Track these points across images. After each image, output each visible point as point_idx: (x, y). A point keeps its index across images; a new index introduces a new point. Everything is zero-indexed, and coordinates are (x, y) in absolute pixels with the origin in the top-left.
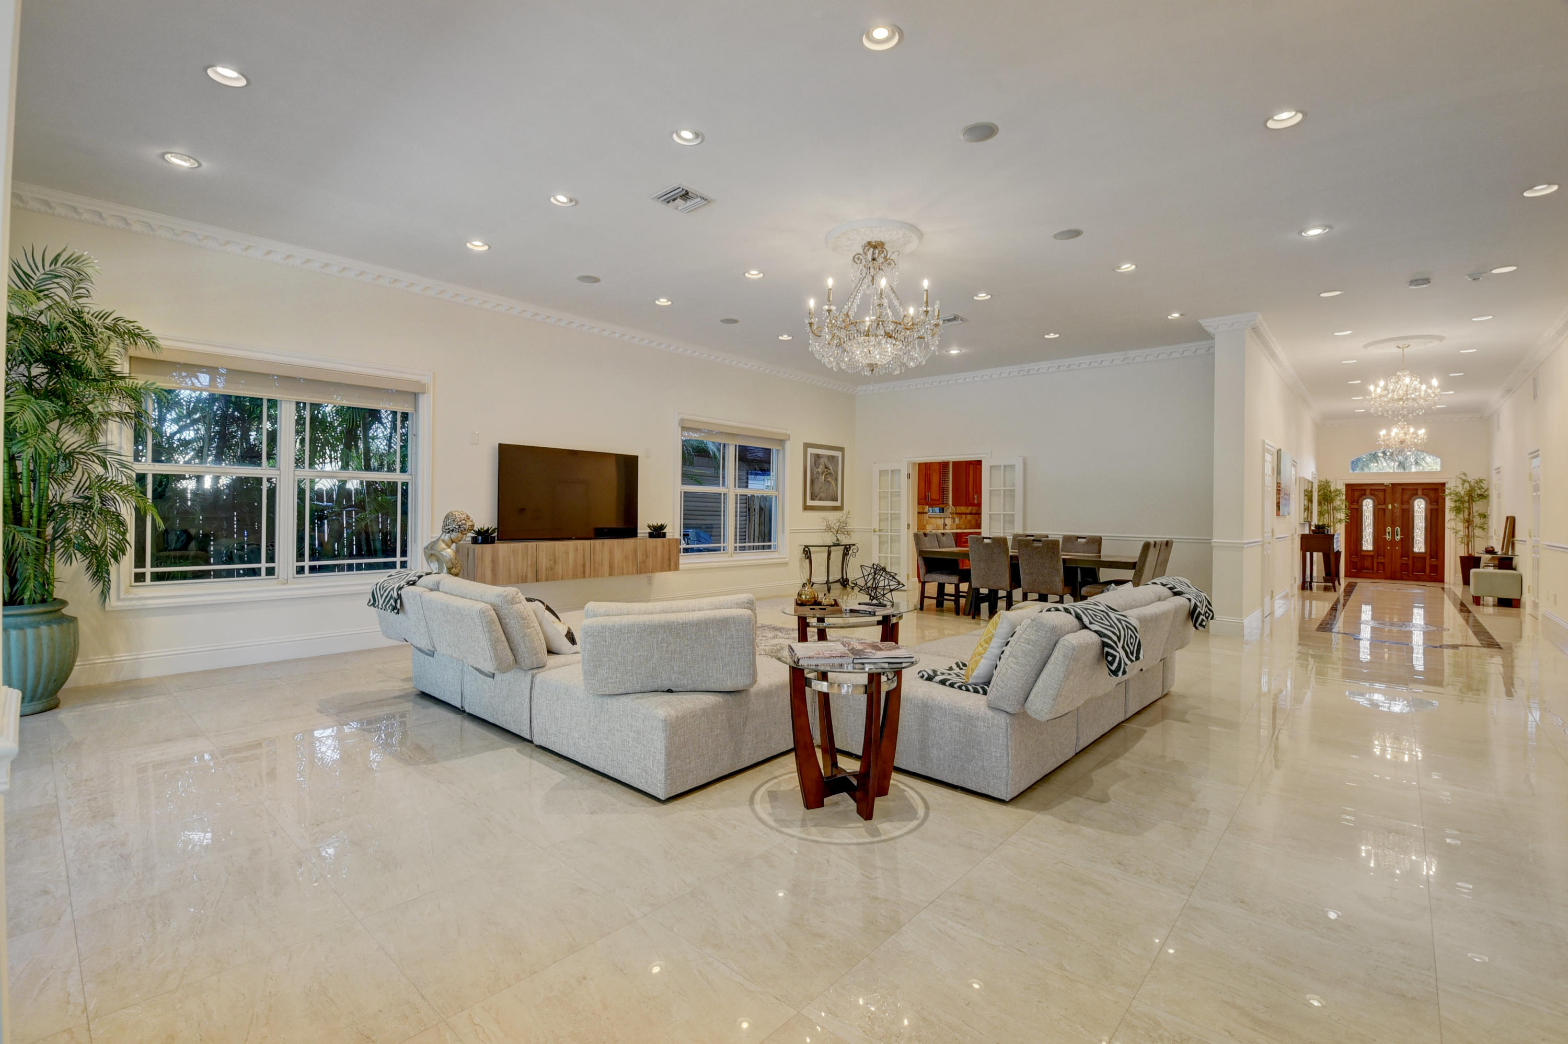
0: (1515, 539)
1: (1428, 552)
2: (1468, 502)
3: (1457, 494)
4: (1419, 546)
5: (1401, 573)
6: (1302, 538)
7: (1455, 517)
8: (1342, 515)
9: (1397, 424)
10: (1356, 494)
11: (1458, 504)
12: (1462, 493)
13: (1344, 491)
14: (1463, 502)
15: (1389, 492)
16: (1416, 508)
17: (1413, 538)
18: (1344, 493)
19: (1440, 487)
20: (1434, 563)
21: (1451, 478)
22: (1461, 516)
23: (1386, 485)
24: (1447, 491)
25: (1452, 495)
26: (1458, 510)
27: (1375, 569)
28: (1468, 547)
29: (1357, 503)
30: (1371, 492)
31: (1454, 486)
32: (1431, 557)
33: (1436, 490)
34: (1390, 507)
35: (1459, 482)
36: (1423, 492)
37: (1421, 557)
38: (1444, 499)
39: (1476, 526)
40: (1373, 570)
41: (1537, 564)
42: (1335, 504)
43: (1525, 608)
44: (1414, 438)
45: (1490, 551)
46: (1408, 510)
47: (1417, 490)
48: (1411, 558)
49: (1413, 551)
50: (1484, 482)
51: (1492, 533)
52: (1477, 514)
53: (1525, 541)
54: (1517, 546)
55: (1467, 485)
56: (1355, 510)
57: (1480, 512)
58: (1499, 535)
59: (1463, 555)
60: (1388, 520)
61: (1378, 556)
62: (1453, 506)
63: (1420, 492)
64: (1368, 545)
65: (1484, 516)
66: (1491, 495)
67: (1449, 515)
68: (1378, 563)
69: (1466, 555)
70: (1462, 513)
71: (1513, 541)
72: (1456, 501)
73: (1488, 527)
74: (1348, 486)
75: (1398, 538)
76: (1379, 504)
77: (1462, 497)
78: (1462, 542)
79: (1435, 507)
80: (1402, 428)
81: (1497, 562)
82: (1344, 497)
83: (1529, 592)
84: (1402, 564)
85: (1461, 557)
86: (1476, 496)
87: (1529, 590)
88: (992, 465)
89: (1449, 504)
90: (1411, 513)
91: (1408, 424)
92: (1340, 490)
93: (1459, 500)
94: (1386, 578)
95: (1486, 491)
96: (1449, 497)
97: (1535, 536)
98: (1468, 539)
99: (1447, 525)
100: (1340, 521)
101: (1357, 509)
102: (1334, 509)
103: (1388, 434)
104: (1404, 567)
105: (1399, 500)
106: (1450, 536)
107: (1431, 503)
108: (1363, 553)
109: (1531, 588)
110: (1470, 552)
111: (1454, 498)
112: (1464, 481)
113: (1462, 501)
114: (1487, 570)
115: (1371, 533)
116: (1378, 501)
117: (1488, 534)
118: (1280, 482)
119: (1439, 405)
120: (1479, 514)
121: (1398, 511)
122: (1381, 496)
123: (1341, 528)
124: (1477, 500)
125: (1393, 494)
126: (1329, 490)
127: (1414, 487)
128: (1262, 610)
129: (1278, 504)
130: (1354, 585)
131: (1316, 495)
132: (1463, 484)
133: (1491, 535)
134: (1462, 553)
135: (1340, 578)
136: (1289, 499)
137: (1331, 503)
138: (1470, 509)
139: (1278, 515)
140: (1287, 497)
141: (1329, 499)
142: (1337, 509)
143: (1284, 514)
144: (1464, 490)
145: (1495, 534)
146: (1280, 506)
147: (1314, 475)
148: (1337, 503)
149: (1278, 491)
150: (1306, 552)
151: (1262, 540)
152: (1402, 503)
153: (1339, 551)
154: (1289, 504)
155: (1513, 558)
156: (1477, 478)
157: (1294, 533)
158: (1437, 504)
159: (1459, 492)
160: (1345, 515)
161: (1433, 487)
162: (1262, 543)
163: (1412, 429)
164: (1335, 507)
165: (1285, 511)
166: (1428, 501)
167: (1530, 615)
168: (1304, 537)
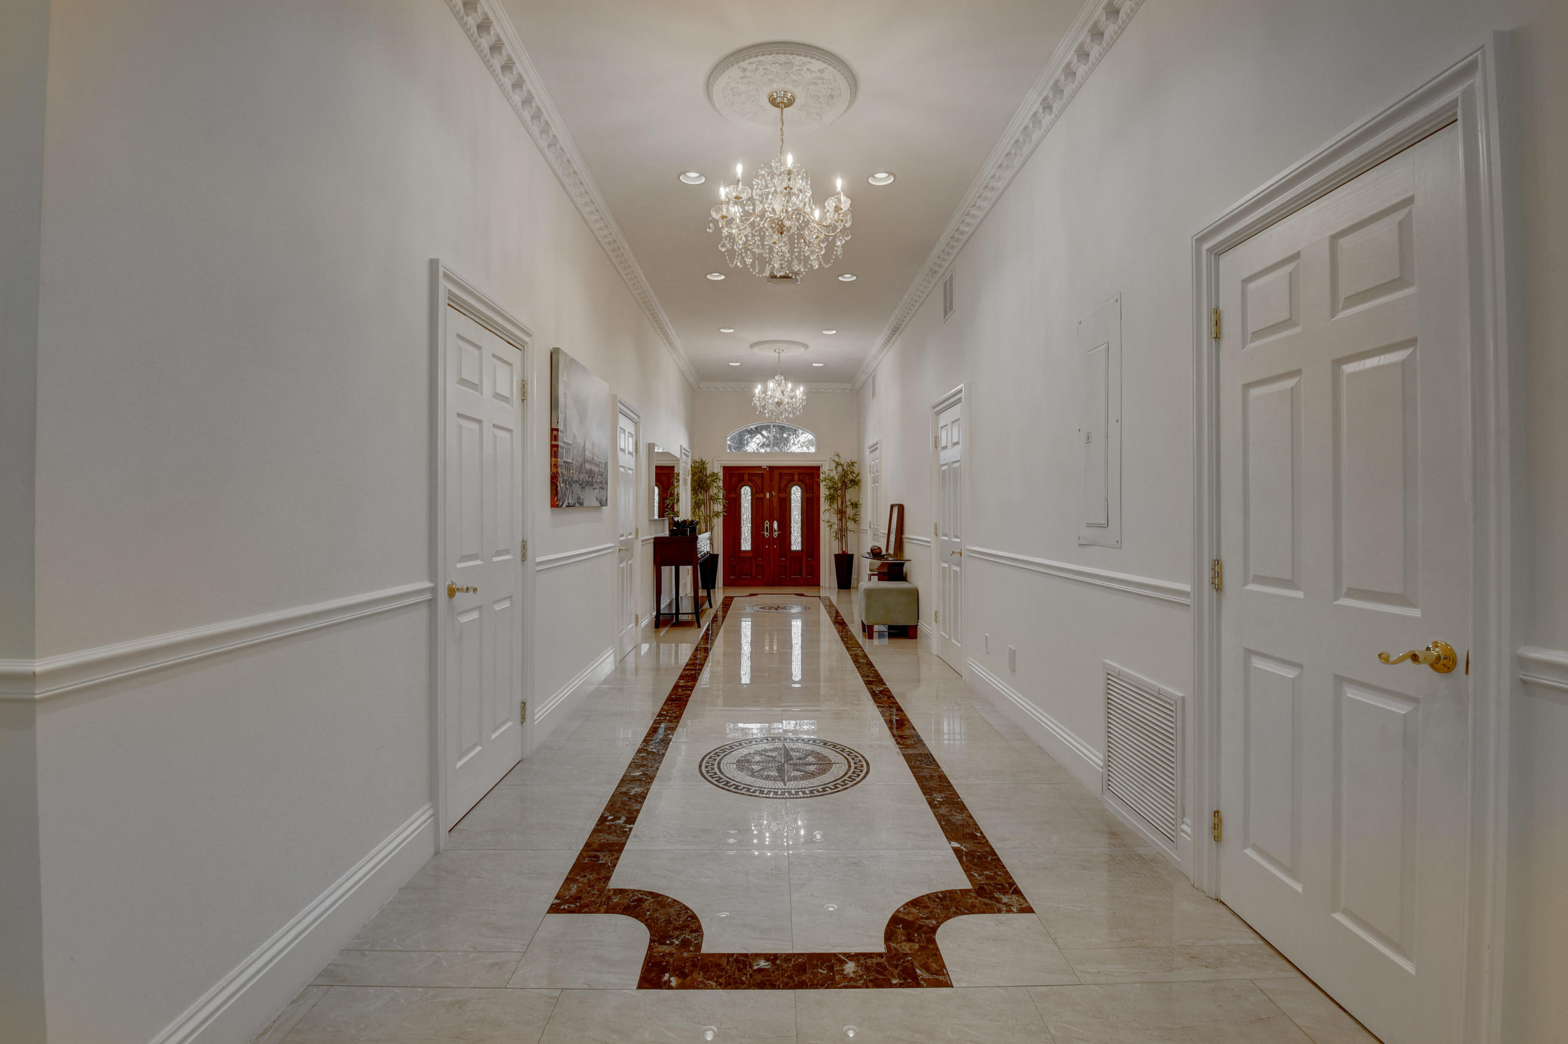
0: (903, 536)
1: (805, 549)
2: (842, 489)
3: (831, 479)
4: (796, 544)
5: (779, 577)
6: (655, 543)
7: (829, 507)
8: (719, 507)
9: (774, 378)
10: (735, 479)
11: (831, 491)
12: (836, 478)
13: (721, 475)
14: (836, 490)
15: (767, 477)
16: (793, 497)
17: (790, 532)
18: (722, 478)
19: (814, 470)
20: (811, 563)
21: (825, 461)
22: (835, 506)
23: (764, 469)
24: (822, 476)
25: (827, 481)
26: (831, 498)
27: (754, 574)
28: (842, 543)
29: (736, 491)
30: (749, 477)
31: (828, 470)
32: (808, 556)
33: (811, 475)
34: (768, 496)
35: (833, 465)
36: (799, 478)
37: (797, 556)
38: (819, 485)
39: (849, 518)
40: (751, 576)
41: (952, 578)
42: (711, 493)
44: (791, 399)
45: (874, 553)
46: (785, 499)
47: (793, 474)
48: (788, 557)
49: (790, 550)
50: (855, 464)
51: (865, 525)
52: (849, 503)
53: (926, 542)
55: (840, 469)
56: (733, 500)
57: (853, 500)
58: (882, 531)
59: (837, 553)
60: (766, 512)
61: (757, 558)
62: (827, 493)
63: (796, 478)
64: (746, 544)
65: (855, 505)
66: (864, 480)
67: (824, 505)
68: (756, 567)
69: (840, 553)
70: (835, 502)
72: (830, 489)
73: (861, 518)
74: (725, 469)
75: (776, 534)
76: (757, 492)
77: (836, 483)
78: (836, 538)
79: (810, 495)
80: (779, 384)
81: (884, 570)
82: (721, 484)
84: (780, 565)
85: (836, 555)
86: (849, 482)
89: (824, 492)
90: (788, 503)
91: (786, 379)
92: (717, 474)
94: (765, 585)
95: (857, 475)
96: (824, 483)
98: (842, 534)
99: (822, 517)
100: (717, 514)
101: (735, 498)
102: (711, 498)
103: (765, 391)
104: (782, 569)
105: (776, 488)
106: (825, 530)
107: (807, 492)
108: (742, 555)
110: (844, 549)
111: (829, 484)
112: (838, 464)
113: (835, 488)
115: (750, 528)
116: (756, 488)
117: (861, 528)
118: (560, 428)
119: (816, 363)
120: (852, 504)
121: (776, 500)
122: (759, 483)
123: (718, 523)
124: (850, 487)
125: (771, 480)
126: (705, 473)
127: (792, 472)
128: (432, 815)
129: (554, 478)
130: (732, 598)
131: (689, 479)
132: (836, 468)
133: (866, 530)
134: (837, 551)
135: (716, 590)
136: (603, 474)
137: (707, 491)
138: (843, 496)
139: (555, 504)
140: (595, 469)
141: (705, 485)
142: (713, 499)
143: (581, 504)
144: (838, 474)
145: (870, 528)
146: (561, 485)
147: (683, 451)
148: (713, 491)
149: (554, 450)
150: (662, 567)
151: (431, 585)
152: (780, 491)
153: (716, 553)
154: (603, 486)
155: (903, 564)
156: (849, 461)
157: (629, 537)
158: (813, 492)
159: (833, 477)
160: (722, 507)
161: (809, 471)
162: (428, 596)
163: (790, 385)
164: (712, 496)
165: (590, 497)
166: (804, 487)
167: (936, 654)
168: (658, 542)
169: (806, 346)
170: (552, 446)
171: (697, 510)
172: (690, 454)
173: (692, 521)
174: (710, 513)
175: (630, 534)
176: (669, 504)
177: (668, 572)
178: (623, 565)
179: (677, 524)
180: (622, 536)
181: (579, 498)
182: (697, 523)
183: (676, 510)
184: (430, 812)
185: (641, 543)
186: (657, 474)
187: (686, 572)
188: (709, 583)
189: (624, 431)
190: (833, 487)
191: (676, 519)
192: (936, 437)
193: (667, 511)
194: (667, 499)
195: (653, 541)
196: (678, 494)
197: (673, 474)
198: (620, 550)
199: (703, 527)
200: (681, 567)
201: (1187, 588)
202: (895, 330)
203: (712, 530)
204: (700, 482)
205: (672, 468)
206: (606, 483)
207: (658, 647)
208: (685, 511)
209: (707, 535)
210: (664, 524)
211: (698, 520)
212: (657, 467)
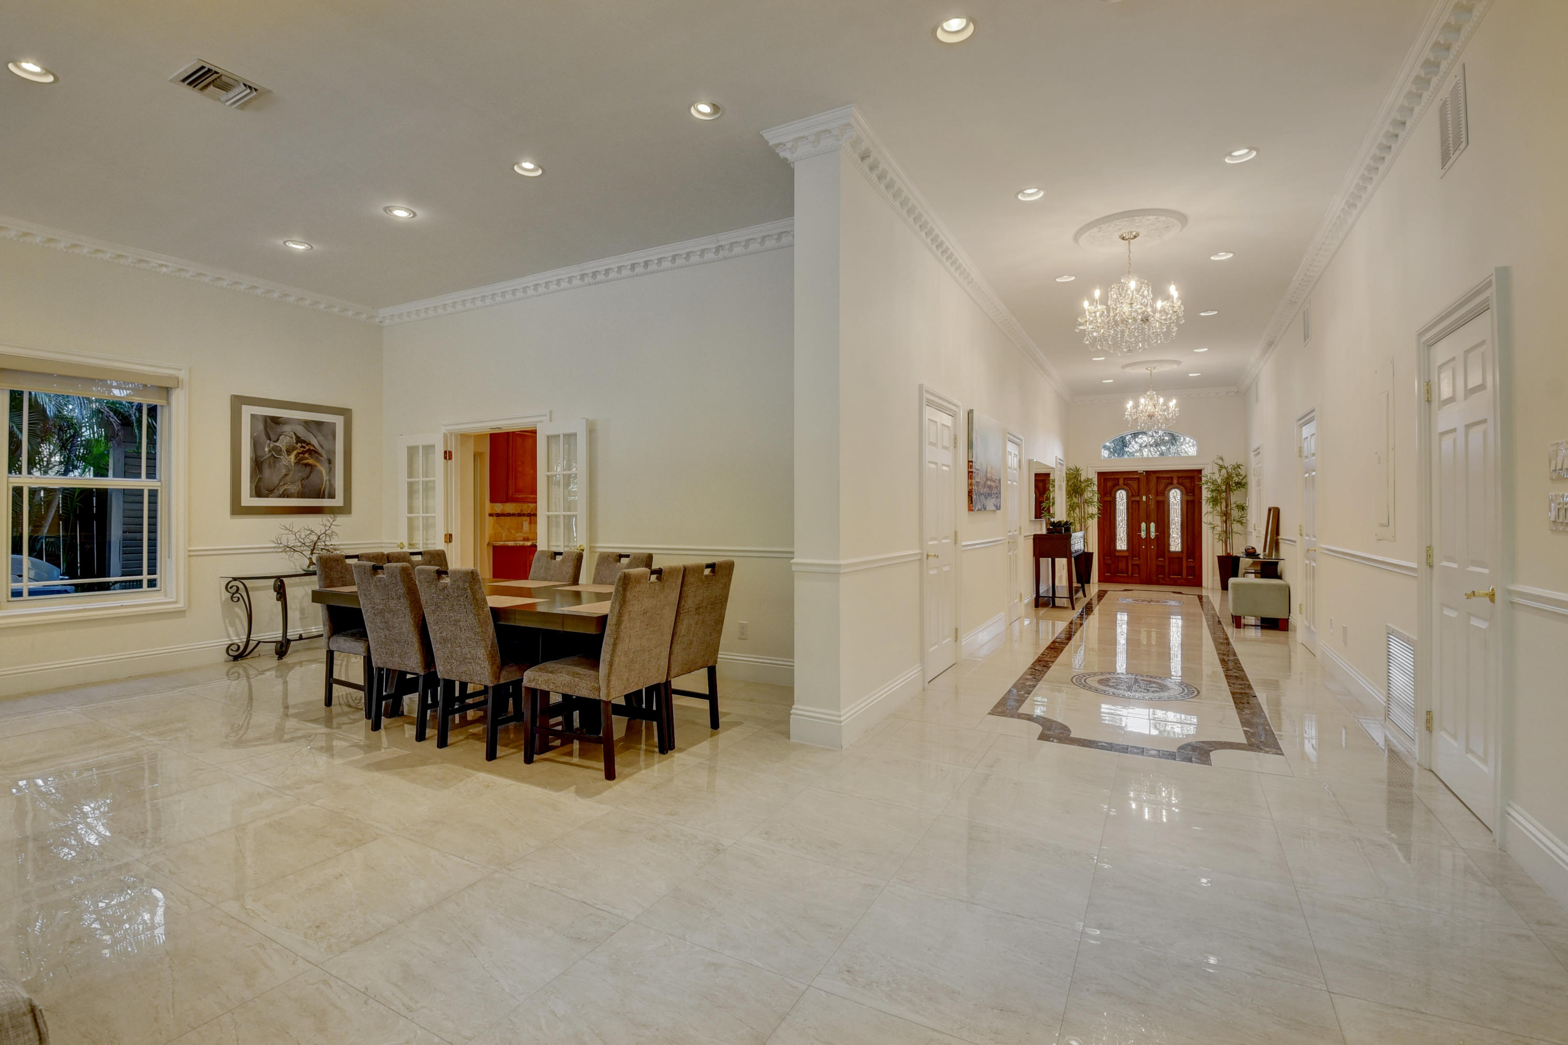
0: (1279, 537)
1: (1185, 551)
2: (1226, 491)
3: (1214, 482)
4: (1176, 544)
5: (1157, 576)
6: (1034, 539)
7: (1212, 510)
8: (1093, 510)
9: (1145, 393)
10: (1109, 484)
11: (1214, 494)
12: (1219, 481)
13: (1095, 480)
14: (1220, 492)
15: (1143, 481)
16: (1172, 500)
17: (1169, 535)
18: (1096, 483)
19: (1196, 474)
20: (1191, 564)
21: (1207, 464)
22: (1218, 508)
23: (1140, 473)
24: (1203, 479)
25: (1209, 484)
26: (1215, 501)
27: (1130, 573)
28: (1226, 546)
29: (1110, 494)
30: (1124, 481)
31: (1211, 473)
32: (1188, 558)
33: (1192, 478)
34: (1144, 498)
35: (1216, 469)
36: (1178, 481)
37: (1176, 557)
38: (1201, 488)
39: (1234, 520)
40: (1127, 573)
41: (1311, 573)
42: (1086, 497)
43: (1295, 630)
44: (1164, 411)
45: (1251, 553)
46: (1163, 502)
47: (1172, 478)
48: (1167, 559)
49: (1169, 551)
50: (1241, 467)
51: (1251, 528)
52: (1235, 505)
53: (1295, 542)
54: (1283, 547)
55: (1224, 471)
56: (1108, 503)
57: (1238, 503)
58: (1259, 532)
59: (1221, 555)
60: (1143, 514)
61: (1133, 557)
62: (1209, 496)
63: (1175, 481)
64: (1122, 544)
65: (1242, 508)
66: (1249, 483)
67: (1206, 508)
68: (1133, 565)
69: (1224, 554)
70: (1219, 505)
71: (1277, 540)
72: (1212, 491)
73: (1247, 520)
74: (1101, 475)
75: (1153, 535)
76: (1133, 495)
77: (1220, 486)
78: (1220, 540)
79: (1190, 498)
80: (1151, 399)
81: (1259, 568)
82: (1096, 488)
83: (1301, 613)
84: (1158, 566)
85: (1219, 557)
86: (1234, 485)
87: (1301, 609)
88: (549, 433)
89: (1206, 494)
90: (1166, 506)
91: (1157, 394)
92: (1092, 480)
93: (1217, 490)
94: (1142, 582)
95: (1244, 478)
96: (1205, 487)
97: (1307, 535)
98: (1226, 536)
99: (1204, 519)
100: (1092, 516)
101: (1110, 502)
102: (1086, 502)
103: (1136, 405)
104: (1160, 569)
105: (1153, 491)
106: (1208, 533)
107: (1187, 494)
108: (1117, 554)
109: (1304, 608)
110: (1229, 552)
111: (1211, 487)
112: (1221, 467)
113: (1219, 490)
114: (1247, 579)
115: (1125, 529)
116: (1132, 492)
117: (1248, 530)
118: (974, 461)
119: (1192, 373)
120: (1238, 506)
121: (1153, 503)
122: (1135, 486)
123: (1093, 524)
124: (1235, 490)
125: (1148, 483)
126: (1079, 479)
127: (1169, 475)
128: (921, 670)
129: (970, 493)
130: (1105, 592)
131: (1064, 485)
132: (1220, 471)
133: (1251, 532)
134: (1221, 553)
135: (1091, 585)
136: (998, 487)
137: (1081, 495)
138: (1227, 500)
139: (970, 509)
140: (993, 484)
141: (1079, 489)
142: (1088, 502)
143: (985, 509)
144: (1221, 477)
145: (1255, 530)
146: (974, 497)
147: (1059, 461)
148: (1087, 495)
149: (970, 474)
150: (1041, 559)
151: (920, 552)
152: (1157, 494)
153: (1091, 551)
154: (998, 495)
155: (1277, 563)
156: (1234, 463)
157: (1015, 533)
158: (1194, 495)
159: (1216, 480)
160: (1096, 510)
161: (1189, 474)
162: (919, 557)
163: (1161, 400)
164: (1086, 500)
165: (990, 503)
166: (1184, 491)
167: (1300, 642)
168: (1037, 539)
169: (1178, 363)
170: (969, 472)
171: (1072, 512)
172: (1065, 463)
173: (1067, 522)
174: (1084, 515)
175: (1015, 531)
176: (1045, 507)
177: (1045, 562)
178: (1011, 553)
179: (1053, 524)
180: (1009, 532)
181: (984, 505)
182: (1071, 524)
183: (1051, 512)
184: (920, 668)
185: (1023, 538)
186: (1036, 480)
187: (1061, 563)
188: (1084, 578)
189: (1011, 453)
190: (1216, 490)
191: (1052, 520)
192: (1300, 448)
193: (1043, 513)
194: (1043, 502)
195: (1032, 537)
196: (1053, 498)
197: (1049, 480)
198: (1009, 542)
199: (1078, 526)
200: (1057, 559)
201: (1415, 565)
202: (1270, 344)
203: (1086, 530)
204: (1075, 488)
205: (1048, 475)
206: (1000, 493)
207: (1038, 623)
208: (1060, 513)
209: (1080, 534)
210: (1041, 524)
211: (1073, 521)
212: (1036, 475)
